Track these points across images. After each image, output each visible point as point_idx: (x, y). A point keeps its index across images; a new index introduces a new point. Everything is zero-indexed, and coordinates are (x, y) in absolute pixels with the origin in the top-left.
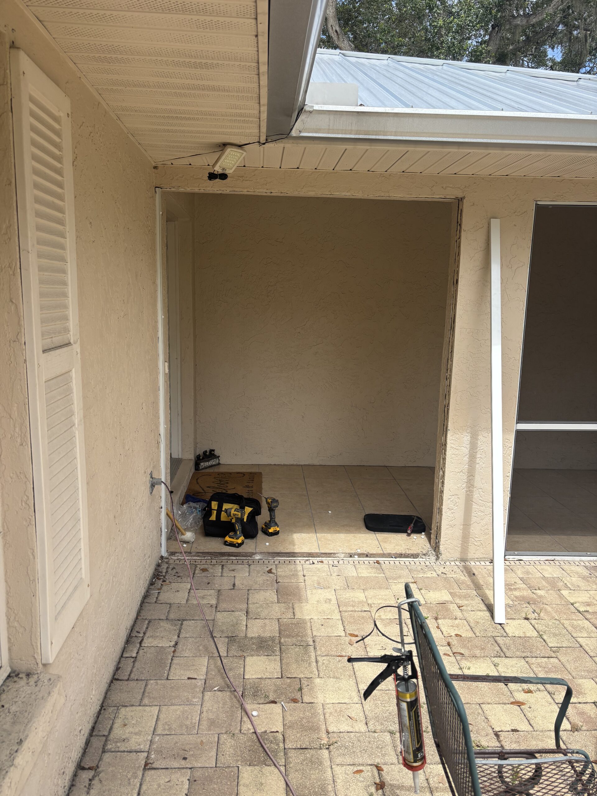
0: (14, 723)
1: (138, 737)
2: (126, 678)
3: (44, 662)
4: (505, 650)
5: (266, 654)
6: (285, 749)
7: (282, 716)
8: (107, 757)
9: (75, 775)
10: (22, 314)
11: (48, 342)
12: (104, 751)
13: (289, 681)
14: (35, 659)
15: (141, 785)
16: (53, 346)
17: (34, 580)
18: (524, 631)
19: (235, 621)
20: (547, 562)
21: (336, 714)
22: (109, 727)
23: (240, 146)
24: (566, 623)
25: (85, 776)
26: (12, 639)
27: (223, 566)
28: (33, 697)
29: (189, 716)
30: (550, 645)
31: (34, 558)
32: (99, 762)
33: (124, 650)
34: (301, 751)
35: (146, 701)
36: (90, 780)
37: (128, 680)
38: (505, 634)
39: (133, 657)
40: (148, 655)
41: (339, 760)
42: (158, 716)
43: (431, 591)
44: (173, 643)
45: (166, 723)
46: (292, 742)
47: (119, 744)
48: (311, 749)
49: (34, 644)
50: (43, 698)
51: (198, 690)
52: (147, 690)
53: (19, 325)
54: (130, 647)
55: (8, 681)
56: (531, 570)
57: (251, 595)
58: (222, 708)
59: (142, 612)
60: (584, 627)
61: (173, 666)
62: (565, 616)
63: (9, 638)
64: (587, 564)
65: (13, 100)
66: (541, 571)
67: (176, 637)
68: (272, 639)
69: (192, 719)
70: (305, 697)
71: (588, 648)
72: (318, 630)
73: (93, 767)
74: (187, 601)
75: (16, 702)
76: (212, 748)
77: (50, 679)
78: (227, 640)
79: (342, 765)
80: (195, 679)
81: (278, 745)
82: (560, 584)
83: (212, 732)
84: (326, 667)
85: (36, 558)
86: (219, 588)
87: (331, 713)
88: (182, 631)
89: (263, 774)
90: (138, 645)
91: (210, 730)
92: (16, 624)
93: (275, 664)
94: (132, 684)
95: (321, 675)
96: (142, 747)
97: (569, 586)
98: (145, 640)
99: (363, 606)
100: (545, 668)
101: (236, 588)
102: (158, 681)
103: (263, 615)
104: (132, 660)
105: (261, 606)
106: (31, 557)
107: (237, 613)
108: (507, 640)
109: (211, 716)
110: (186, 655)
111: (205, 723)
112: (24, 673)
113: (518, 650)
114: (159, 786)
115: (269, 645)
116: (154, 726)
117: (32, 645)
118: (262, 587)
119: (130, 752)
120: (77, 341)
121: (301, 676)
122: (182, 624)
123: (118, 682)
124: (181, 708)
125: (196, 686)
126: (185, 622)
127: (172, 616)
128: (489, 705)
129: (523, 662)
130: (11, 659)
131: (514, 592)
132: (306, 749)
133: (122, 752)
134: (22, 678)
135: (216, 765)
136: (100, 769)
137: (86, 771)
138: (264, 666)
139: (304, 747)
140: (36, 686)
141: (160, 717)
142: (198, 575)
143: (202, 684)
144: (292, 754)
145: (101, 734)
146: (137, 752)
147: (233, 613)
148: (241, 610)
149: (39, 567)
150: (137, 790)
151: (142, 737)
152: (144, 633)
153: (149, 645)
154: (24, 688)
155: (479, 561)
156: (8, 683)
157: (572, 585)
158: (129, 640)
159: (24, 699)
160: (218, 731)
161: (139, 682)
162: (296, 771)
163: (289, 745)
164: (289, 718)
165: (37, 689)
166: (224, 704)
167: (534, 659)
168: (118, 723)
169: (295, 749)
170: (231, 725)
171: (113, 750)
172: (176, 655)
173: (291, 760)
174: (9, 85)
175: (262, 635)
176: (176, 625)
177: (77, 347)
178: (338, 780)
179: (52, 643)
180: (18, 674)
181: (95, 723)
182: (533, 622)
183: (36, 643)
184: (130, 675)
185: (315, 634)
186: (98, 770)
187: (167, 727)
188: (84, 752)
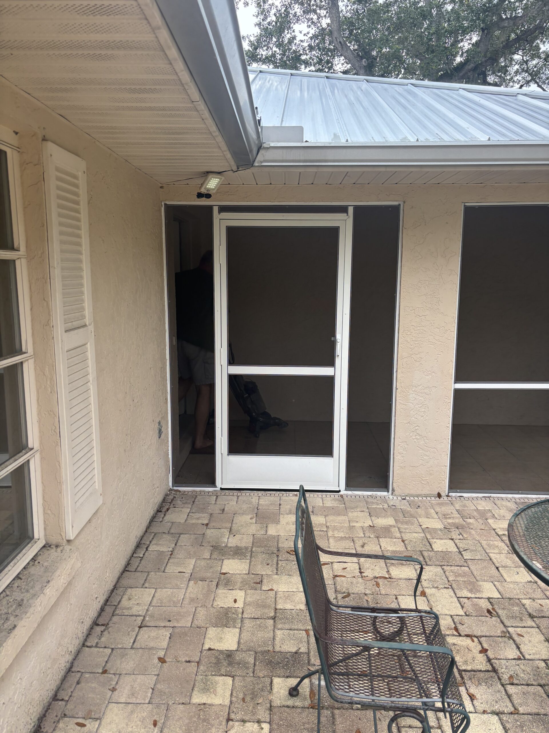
0: (45, 572)
1: (138, 607)
2: (134, 570)
3: (67, 538)
4: (427, 560)
5: (239, 558)
6: (242, 618)
7: (244, 598)
8: (115, 619)
9: (91, 628)
10: (51, 308)
11: (69, 325)
12: (113, 615)
13: (253, 576)
14: (62, 536)
15: (137, 636)
16: (73, 328)
17: (60, 482)
18: (447, 547)
19: (220, 535)
20: (483, 498)
21: (284, 598)
22: (119, 600)
23: (219, 173)
24: (484, 543)
25: (99, 629)
26: (47, 522)
27: (217, 496)
28: (59, 558)
29: (177, 596)
30: (465, 558)
31: (60, 468)
32: (109, 621)
33: (134, 552)
34: (254, 619)
35: (147, 585)
36: (102, 632)
37: (135, 571)
38: (431, 549)
39: (140, 557)
40: (152, 556)
41: (280, 626)
42: (154, 595)
43: (379, 518)
44: (171, 549)
45: (159, 599)
46: (248, 614)
47: (124, 611)
48: (261, 619)
49: (61, 526)
50: (65, 559)
51: (185, 579)
52: (148, 578)
53: (49, 315)
54: (139, 550)
55: (43, 549)
56: (467, 504)
57: (235, 517)
58: (201, 591)
59: (151, 528)
60: (497, 546)
61: (169, 564)
62: (485, 538)
63: (45, 521)
64: (518, 501)
65: (45, 173)
66: (476, 505)
67: (174, 545)
68: (246, 548)
69: (178, 597)
70: (263, 587)
71: (496, 561)
72: (283, 543)
73: (105, 624)
74: (186, 521)
75: (47, 561)
76: (190, 615)
77: (71, 549)
78: (211, 548)
79: (282, 629)
80: (184, 572)
81: (238, 615)
82: (489, 514)
83: (191, 606)
84: (283, 568)
85: (61, 468)
86: (212, 512)
87: (281, 597)
88: (179, 541)
89: (224, 632)
90: (145, 550)
91: (190, 604)
92: (49, 512)
93: (245, 565)
94: (138, 574)
95: (279, 573)
96: (140, 613)
97: (496, 516)
98: (150, 546)
99: (322, 527)
100: (456, 573)
101: (225, 512)
102: (157, 573)
103: (243, 531)
104: (140, 559)
105: (242, 526)
106: (58, 467)
107: (222, 530)
108: (432, 554)
109: (192, 596)
110: (180, 557)
111: (186, 601)
112: (54, 545)
113: (438, 560)
114: (149, 637)
115: (243, 552)
116: (150, 601)
117: (60, 526)
118: (245, 512)
119: (132, 616)
120: (91, 323)
121: (264, 573)
122: (179, 537)
123: (128, 572)
124: (171, 590)
125: (184, 577)
126: (182, 536)
127: (172, 531)
128: (403, 597)
129: (439, 569)
130: (45, 535)
131: (448, 520)
132: (257, 618)
133: (126, 616)
134: (53, 548)
135: (191, 625)
136: (110, 625)
137: (99, 626)
138: (237, 566)
139: (256, 617)
140: (61, 552)
141: (155, 595)
142: (197, 503)
143: (188, 576)
144: (246, 621)
145: (112, 604)
146: (136, 616)
147: (219, 530)
148: (226, 528)
149: (63, 474)
150: (134, 639)
151: (141, 607)
152: (150, 542)
153: (153, 550)
154: (54, 553)
155: (426, 497)
156: (43, 550)
157: (499, 516)
158: (138, 546)
159: (53, 560)
160: (196, 605)
161: (143, 573)
162: (248, 631)
163: (245, 615)
164: (249, 599)
165: (62, 554)
166: (203, 589)
167: (449, 567)
168: (125, 597)
169: (250, 618)
170: (206, 602)
171: (120, 614)
172: (172, 556)
173: (245, 625)
174: (42, 165)
175: (239, 545)
176: (174, 537)
177: (91, 328)
178: (276, 638)
179: (73, 527)
180: (51, 546)
181: (109, 597)
182: (456, 541)
183: (62, 525)
184: (136, 569)
185: (280, 545)
186: (108, 626)
187: (159, 602)
188: (99, 615)
